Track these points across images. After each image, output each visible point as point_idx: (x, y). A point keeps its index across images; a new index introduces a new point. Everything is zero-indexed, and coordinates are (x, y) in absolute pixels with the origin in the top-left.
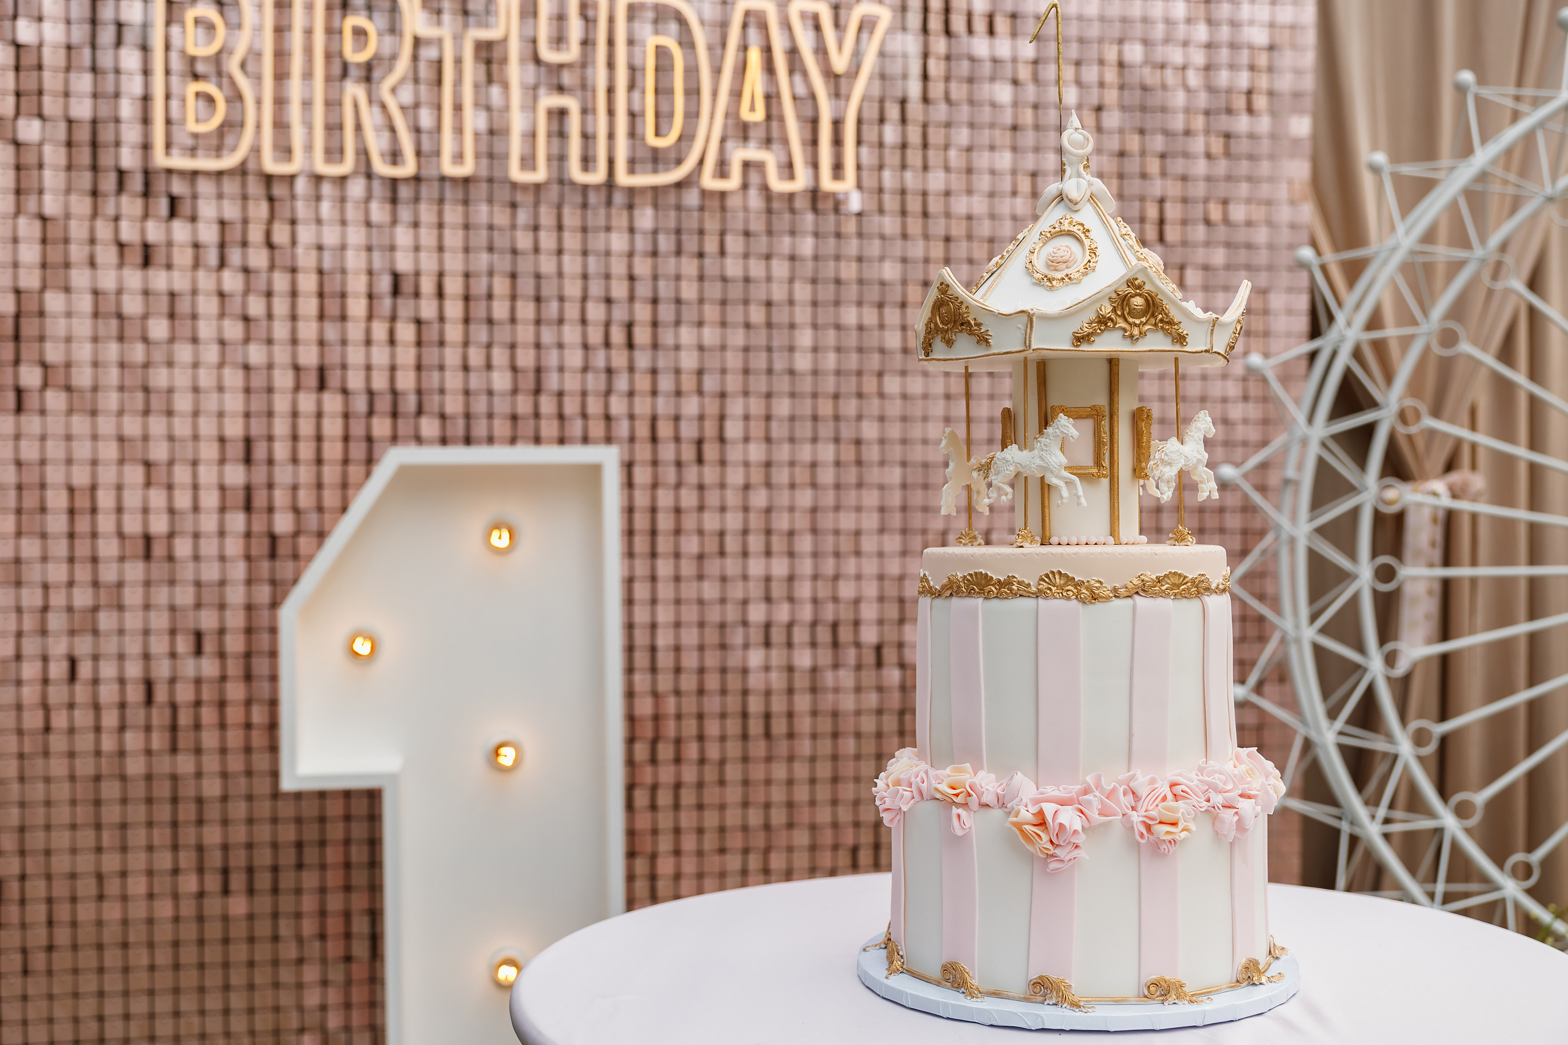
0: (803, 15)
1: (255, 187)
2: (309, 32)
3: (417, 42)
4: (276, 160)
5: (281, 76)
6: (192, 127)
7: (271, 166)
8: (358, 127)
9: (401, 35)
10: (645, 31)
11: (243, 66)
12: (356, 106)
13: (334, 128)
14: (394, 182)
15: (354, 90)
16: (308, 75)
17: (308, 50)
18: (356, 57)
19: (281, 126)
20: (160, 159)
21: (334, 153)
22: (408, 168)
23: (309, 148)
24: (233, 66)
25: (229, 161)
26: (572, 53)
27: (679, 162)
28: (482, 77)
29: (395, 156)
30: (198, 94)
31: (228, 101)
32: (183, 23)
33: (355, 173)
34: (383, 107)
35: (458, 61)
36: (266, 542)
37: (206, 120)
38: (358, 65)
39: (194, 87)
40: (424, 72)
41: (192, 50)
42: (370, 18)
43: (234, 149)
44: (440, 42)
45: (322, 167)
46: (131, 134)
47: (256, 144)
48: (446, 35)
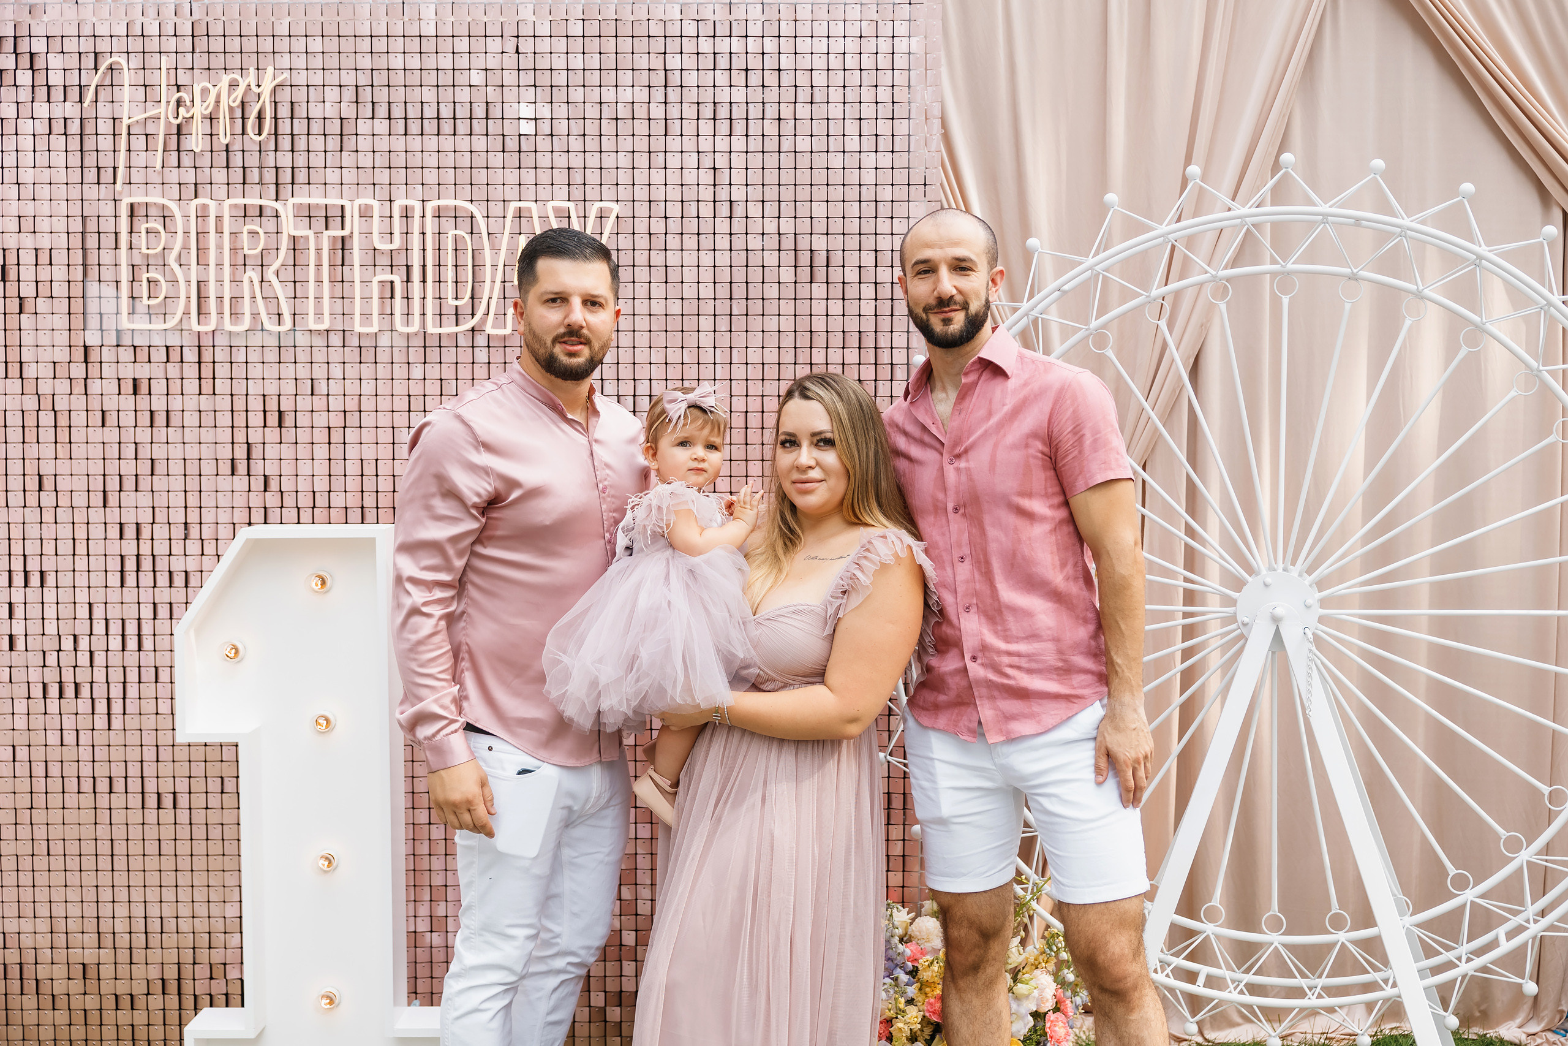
0: (556, 210)
2: (219, 234)
3: (293, 239)
5: (202, 265)
6: (146, 302)
7: (196, 328)
8: (253, 298)
9: (282, 234)
10: (447, 224)
11: (178, 259)
12: (253, 283)
13: (238, 297)
14: (279, 335)
15: (251, 274)
16: (220, 264)
17: (220, 247)
18: (252, 251)
19: (204, 298)
20: (125, 323)
21: (239, 316)
22: (287, 326)
23: (221, 313)
24: (172, 259)
25: (170, 324)
26: (397, 242)
27: (473, 315)
29: (278, 318)
30: (150, 280)
31: (169, 283)
32: (139, 233)
33: (253, 329)
35: (319, 251)
38: (255, 256)
39: (146, 275)
41: (144, 251)
42: (261, 223)
45: (228, 326)
47: (187, 313)
48: (310, 234)
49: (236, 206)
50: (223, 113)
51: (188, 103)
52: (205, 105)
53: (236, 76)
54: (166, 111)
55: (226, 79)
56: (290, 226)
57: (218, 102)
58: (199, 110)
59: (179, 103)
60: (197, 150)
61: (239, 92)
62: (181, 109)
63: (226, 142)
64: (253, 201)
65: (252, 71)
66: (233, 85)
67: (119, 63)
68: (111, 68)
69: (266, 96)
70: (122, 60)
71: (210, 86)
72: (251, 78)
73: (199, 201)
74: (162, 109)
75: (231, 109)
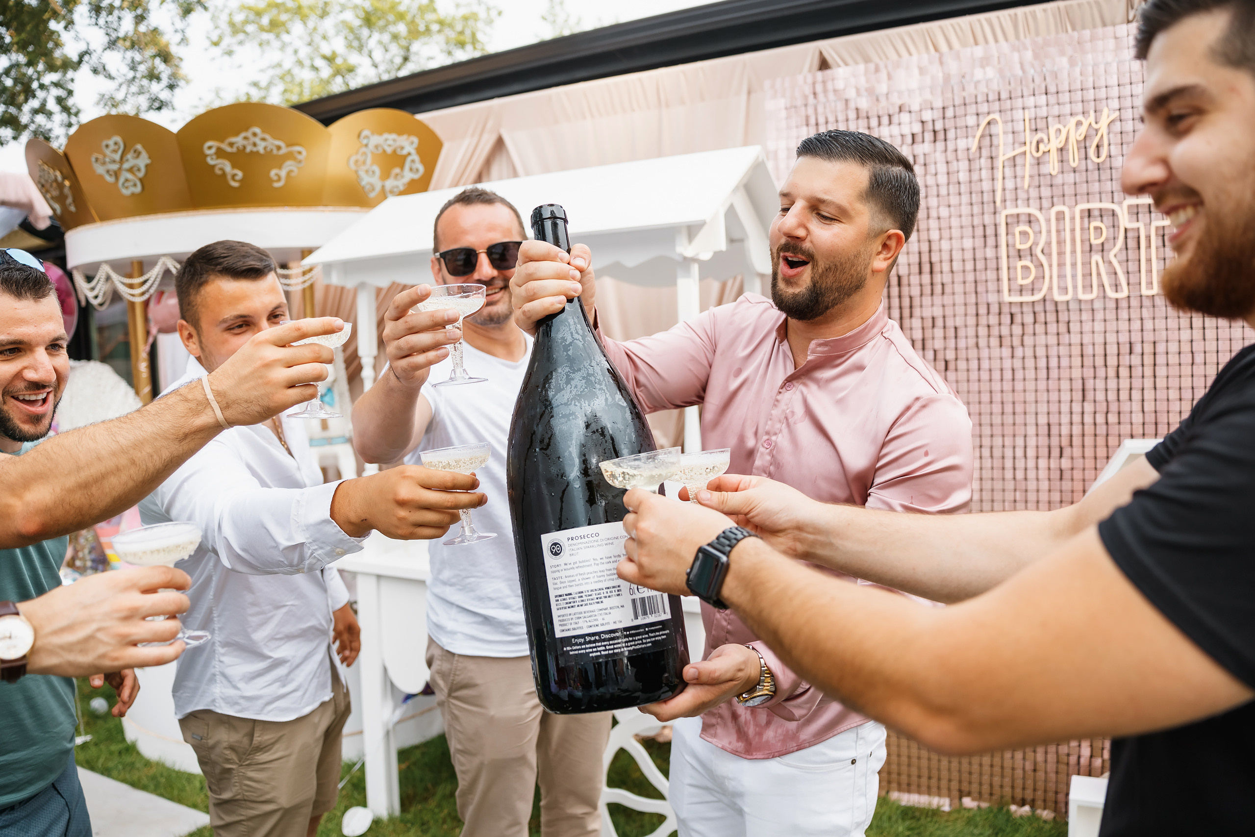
1: (1050, 307)
2: (1073, 230)
3: (1126, 230)
4: (1060, 294)
5: (1061, 254)
6: (1020, 282)
7: (1058, 297)
8: (1099, 274)
9: (1119, 227)
11: (1042, 251)
12: (1097, 264)
13: (1088, 275)
14: (1117, 300)
15: (1096, 257)
16: (1074, 252)
17: (1073, 241)
18: (1096, 242)
19: (1062, 276)
20: (1006, 298)
21: (1088, 287)
22: (1123, 294)
23: (1075, 287)
24: (1038, 251)
25: (1038, 297)
28: (1161, 244)
29: (1117, 287)
30: (1022, 267)
31: (1036, 267)
32: (1014, 235)
33: (1098, 297)
34: (1110, 263)
35: (1148, 238)
36: (1058, 472)
37: (1027, 278)
38: (1097, 245)
39: (1020, 264)
40: (1132, 244)
41: (1018, 246)
42: (1102, 221)
43: (1040, 290)
44: (1138, 229)
45: (1082, 296)
46: (992, 286)
47: (1050, 288)
48: (1141, 225)
49: (1082, 211)
50: (1072, 145)
51: (1046, 140)
52: (1058, 140)
53: (1080, 117)
54: (1030, 148)
55: (1073, 121)
56: (1125, 221)
57: (1067, 139)
58: (1055, 144)
59: (1038, 143)
60: (1054, 173)
61: (1083, 130)
62: (1041, 146)
63: (1074, 165)
64: (1095, 205)
65: (1092, 113)
66: (1079, 124)
67: (994, 119)
68: (989, 123)
69: (1104, 130)
70: (996, 116)
71: (1060, 126)
72: (1092, 119)
73: (1057, 208)
74: (1027, 148)
75: (1078, 142)
